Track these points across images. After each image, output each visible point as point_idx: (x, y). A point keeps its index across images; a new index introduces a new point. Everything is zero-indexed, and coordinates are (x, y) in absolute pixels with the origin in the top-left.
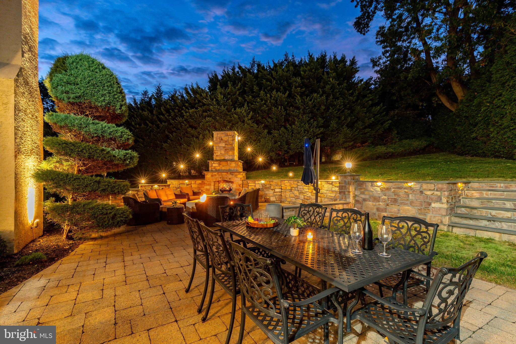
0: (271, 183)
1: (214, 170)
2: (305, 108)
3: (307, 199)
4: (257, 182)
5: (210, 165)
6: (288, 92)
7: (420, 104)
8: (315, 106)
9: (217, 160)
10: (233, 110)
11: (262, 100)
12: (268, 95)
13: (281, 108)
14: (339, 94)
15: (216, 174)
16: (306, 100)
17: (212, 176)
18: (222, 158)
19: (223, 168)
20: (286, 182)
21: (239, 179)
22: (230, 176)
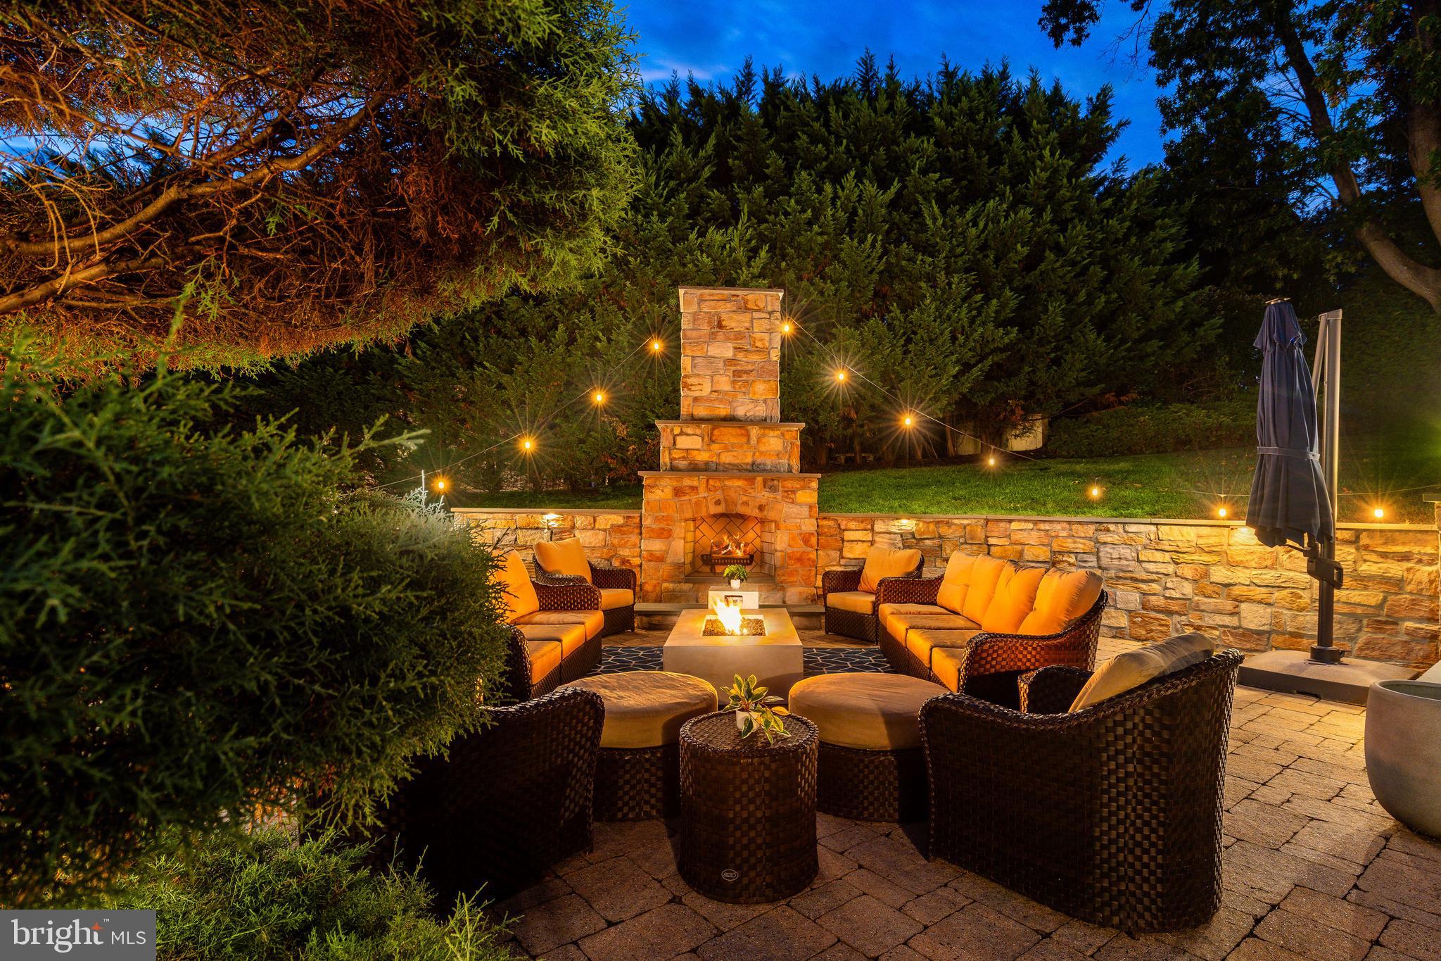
0: (944, 530)
1: (683, 464)
2: (952, 250)
3: (1169, 613)
4: (879, 526)
5: (664, 443)
6: (896, 185)
7: (1280, 274)
8: (984, 247)
9: (694, 420)
10: (693, 236)
11: (804, 204)
12: (828, 188)
13: (875, 240)
14: (1075, 209)
15: (694, 482)
16: (958, 221)
17: (678, 492)
18: (723, 411)
19: (727, 458)
20: (1014, 526)
21: (805, 511)
22: (763, 496)
